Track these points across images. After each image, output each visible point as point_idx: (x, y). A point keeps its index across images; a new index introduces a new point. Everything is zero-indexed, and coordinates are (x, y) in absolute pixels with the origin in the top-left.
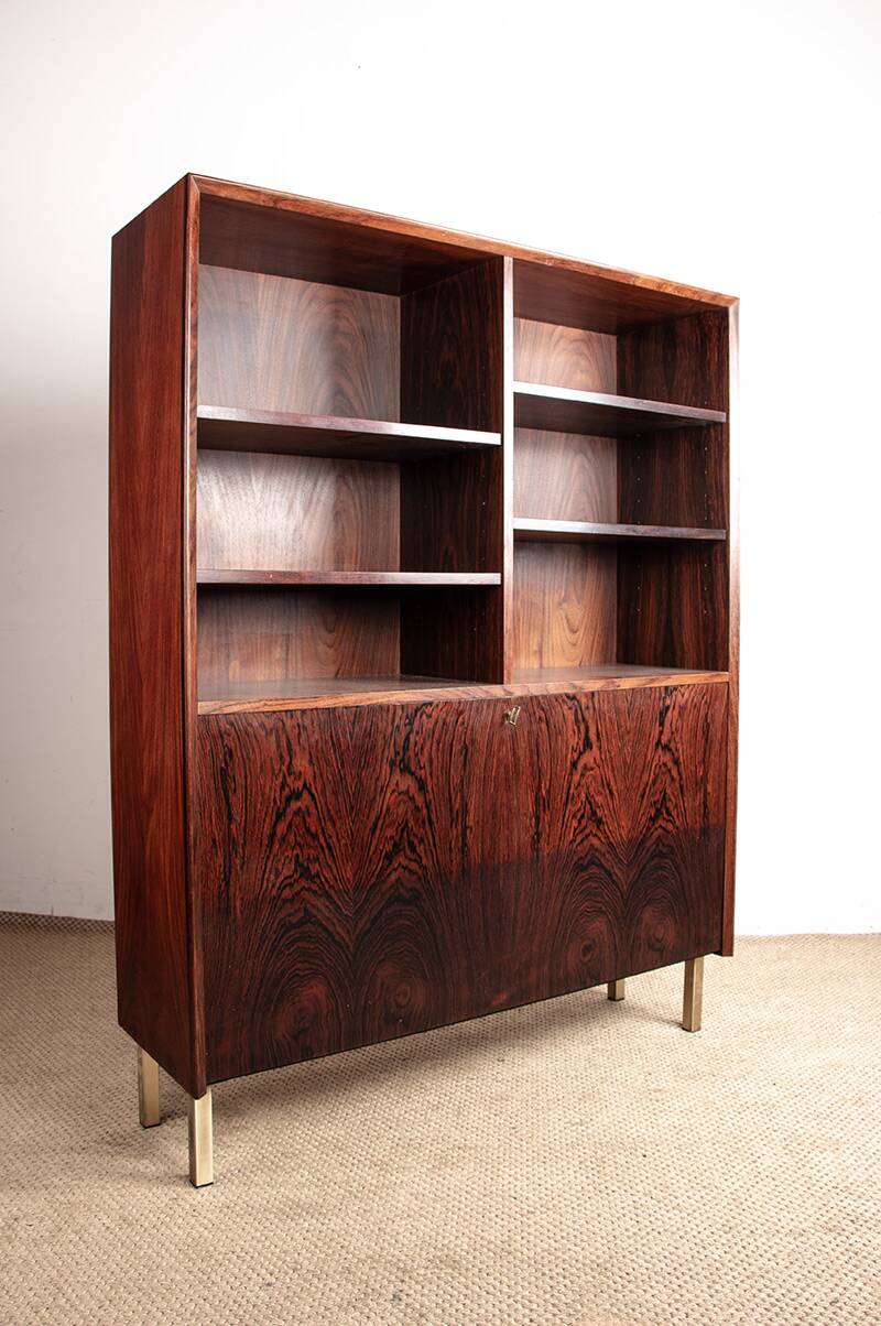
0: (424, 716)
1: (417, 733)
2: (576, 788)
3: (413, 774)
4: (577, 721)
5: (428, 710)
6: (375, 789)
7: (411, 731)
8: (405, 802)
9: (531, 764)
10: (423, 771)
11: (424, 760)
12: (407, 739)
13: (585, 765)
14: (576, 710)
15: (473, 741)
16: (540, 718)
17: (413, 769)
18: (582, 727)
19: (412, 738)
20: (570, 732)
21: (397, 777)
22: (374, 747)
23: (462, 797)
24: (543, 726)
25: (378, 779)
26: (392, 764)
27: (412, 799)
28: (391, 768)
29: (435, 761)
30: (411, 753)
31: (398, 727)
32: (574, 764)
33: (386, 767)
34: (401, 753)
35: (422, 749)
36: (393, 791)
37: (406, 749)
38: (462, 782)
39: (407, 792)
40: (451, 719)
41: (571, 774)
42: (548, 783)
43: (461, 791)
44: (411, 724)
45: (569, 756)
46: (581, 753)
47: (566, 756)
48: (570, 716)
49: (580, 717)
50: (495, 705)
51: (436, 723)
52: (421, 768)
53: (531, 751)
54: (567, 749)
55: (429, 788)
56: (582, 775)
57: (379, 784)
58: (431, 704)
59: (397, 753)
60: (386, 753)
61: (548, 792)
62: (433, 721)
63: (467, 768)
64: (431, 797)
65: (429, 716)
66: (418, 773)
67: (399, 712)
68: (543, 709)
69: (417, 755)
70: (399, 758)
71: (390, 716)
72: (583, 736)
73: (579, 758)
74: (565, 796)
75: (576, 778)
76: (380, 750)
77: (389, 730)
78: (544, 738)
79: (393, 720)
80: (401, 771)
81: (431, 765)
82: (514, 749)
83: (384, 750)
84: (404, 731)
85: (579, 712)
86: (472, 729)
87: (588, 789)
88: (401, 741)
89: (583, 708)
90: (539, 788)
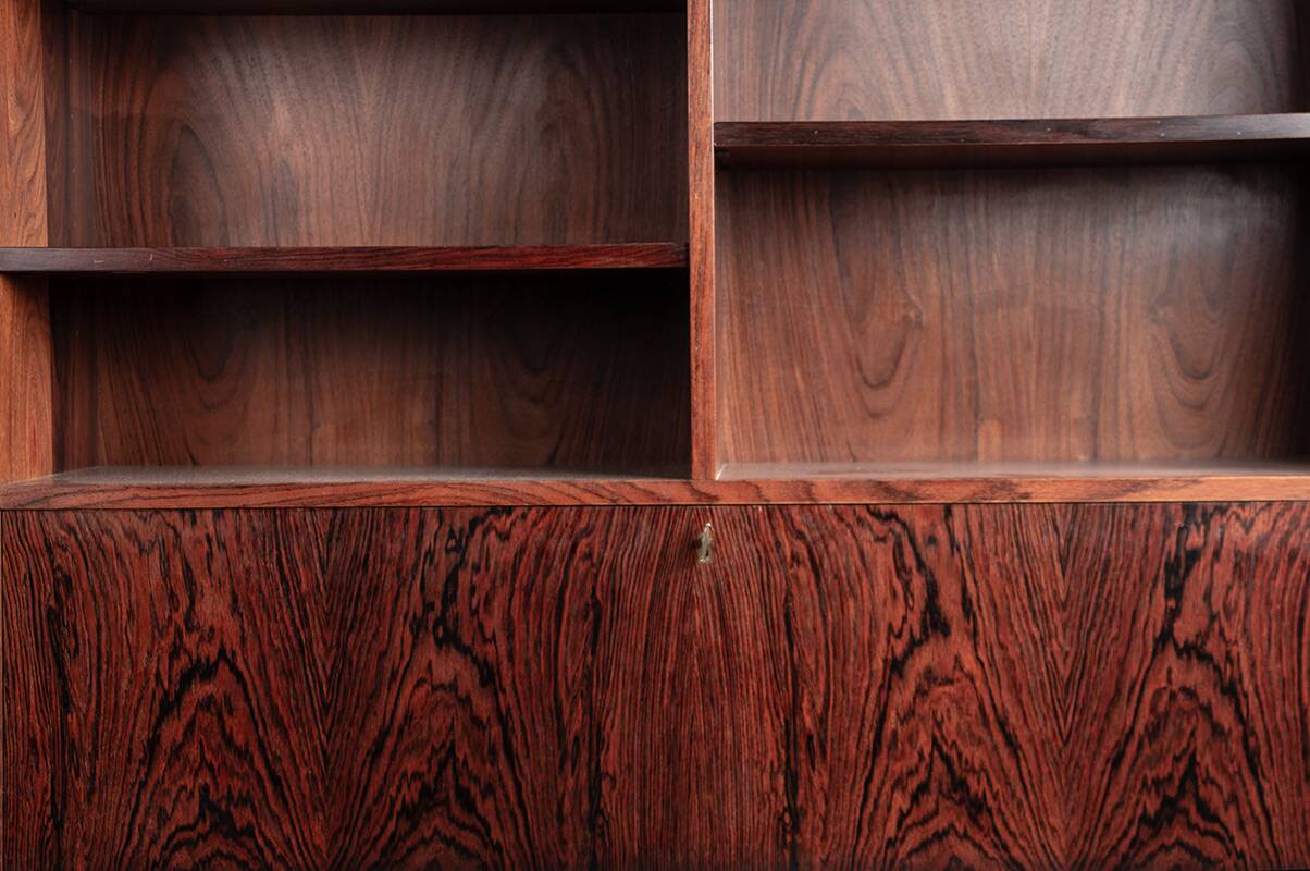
0: (492, 534)
1: (476, 568)
2: (904, 720)
3: (466, 651)
4: (901, 569)
5: (504, 523)
6: (379, 676)
7: (462, 563)
8: (448, 706)
9: (772, 655)
10: (490, 648)
11: (494, 624)
12: (452, 579)
13: (929, 670)
14: (898, 545)
15: (615, 595)
16: (794, 557)
17: (467, 641)
18: (918, 582)
19: (464, 579)
20: (882, 590)
21: (429, 652)
22: (375, 589)
23: (589, 710)
24: (804, 574)
25: (383, 655)
26: (417, 627)
27: (465, 701)
28: (416, 637)
29: (520, 629)
30: (461, 606)
31: (431, 553)
32: (896, 667)
33: (403, 633)
34: (438, 605)
35: (488, 602)
36: (420, 682)
37: (449, 597)
38: (588, 676)
39: (453, 686)
40: (560, 545)
41: (887, 687)
42: (820, 702)
43: (587, 696)
44: (461, 548)
45: (882, 645)
46: (914, 645)
47: (871, 645)
48: (882, 558)
49: (910, 561)
50: (672, 521)
51: (522, 550)
52: (485, 641)
53: (771, 625)
54: (874, 628)
55: (507, 683)
56: (921, 692)
57: (388, 665)
59: (428, 606)
60: (403, 602)
61: (822, 721)
62: (512, 546)
63: (601, 650)
64: (512, 701)
65: (505, 537)
66: (478, 651)
67: (432, 525)
68: (801, 536)
69: (475, 613)
70: (432, 616)
71: (412, 531)
72: (919, 604)
73: (909, 652)
74: (869, 737)
75: (902, 697)
76: (390, 597)
77: (409, 560)
78: (806, 598)
79: (419, 539)
80: (439, 643)
81: (510, 637)
82: (723, 619)
83: (397, 598)
84: (444, 562)
85: (908, 549)
86: (612, 570)
87: (939, 725)
88: (437, 582)
89: (920, 540)
90: (795, 710)
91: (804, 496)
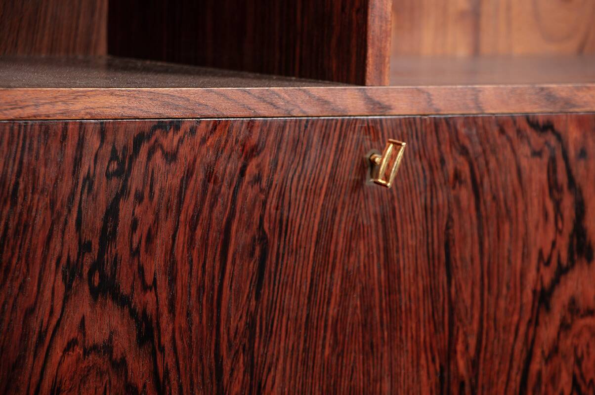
0: (158, 154)
1: (139, 198)
2: (548, 359)
3: (123, 301)
4: (553, 186)
5: (170, 140)
6: (25, 336)
7: (123, 192)
8: (101, 374)
9: (431, 291)
10: (150, 297)
11: (154, 265)
12: (112, 212)
13: (573, 301)
14: (553, 160)
15: (283, 226)
16: (457, 176)
17: (125, 289)
18: (568, 202)
19: (126, 210)
20: (535, 213)
21: (82, 305)
22: (24, 227)
23: (251, 366)
24: (465, 194)
25: (30, 312)
26: (71, 273)
27: (120, 365)
28: (68, 287)
29: (183, 272)
30: (121, 247)
31: (89, 179)
32: (543, 298)
33: (54, 281)
34: (96, 246)
35: (150, 238)
36: (71, 345)
37: (108, 236)
38: (251, 326)
39: (108, 348)
40: (228, 166)
41: (535, 322)
42: (472, 341)
43: (249, 350)
44: (123, 172)
45: (532, 275)
46: (562, 272)
47: (523, 275)
48: (537, 174)
49: (562, 177)
50: (343, 136)
51: (189, 173)
52: (145, 288)
53: (431, 257)
54: (525, 256)
55: (166, 339)
56: (565, 327)
57: (35, 325)
58: (175, 124)
59: (84, 247)
60: (56, 244)
61: (474, 365)
62: (179, 168)
63: (266, 292)
64: (170, 360)
65: (171, 157)
66: (137, 300)
67: (93, 142)
68: (464, 151)
69: (135, 253)
70: (88, 260)
71: (70, 151)
72: (568, 226)
73: (556, 282)
74: (516, 377)
75: (548, 333)
76: (41, 237)
77: (65, 188)
78: (467, 224)
79: (77, 162)
80: (95, 293)
81: (173, 280)
82: (387, 250)
83: (49, 238)
84: (104, 191)
85: (561, 165)
86: (281, 195)
87: (579, 362)
88: (95, 217)
89: (572, 153)
90: (449, 354)
91: (472, 105)
